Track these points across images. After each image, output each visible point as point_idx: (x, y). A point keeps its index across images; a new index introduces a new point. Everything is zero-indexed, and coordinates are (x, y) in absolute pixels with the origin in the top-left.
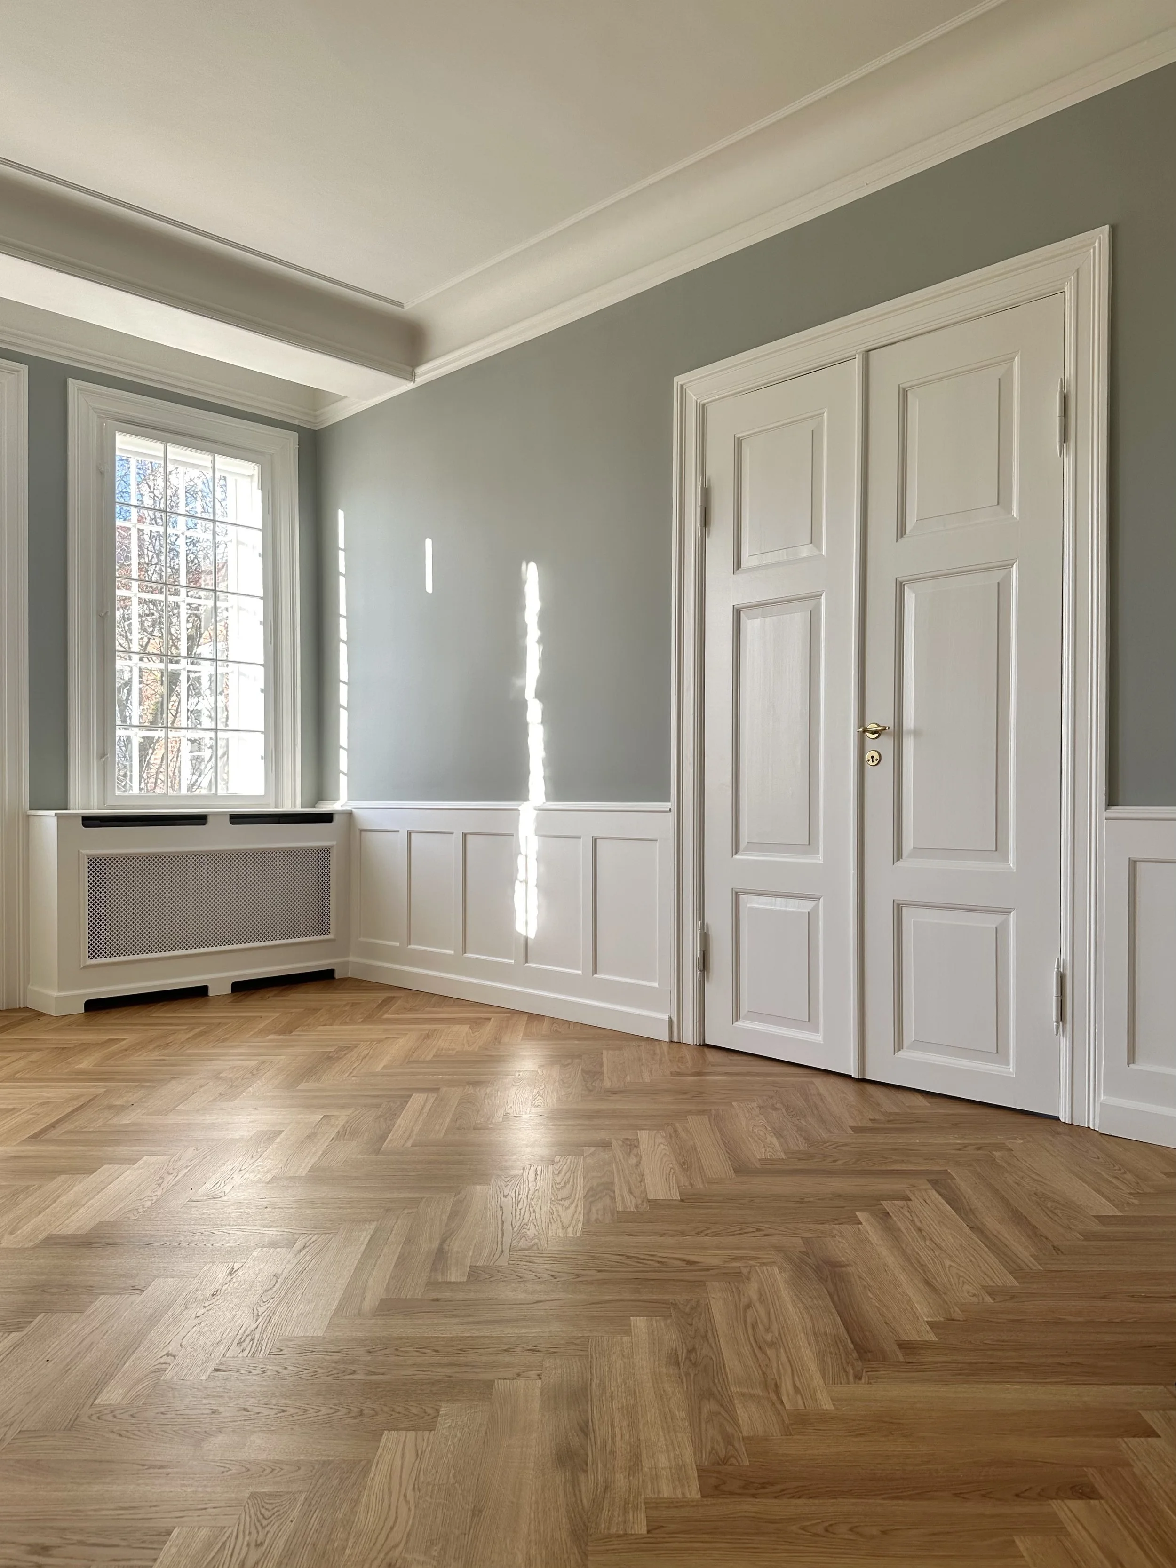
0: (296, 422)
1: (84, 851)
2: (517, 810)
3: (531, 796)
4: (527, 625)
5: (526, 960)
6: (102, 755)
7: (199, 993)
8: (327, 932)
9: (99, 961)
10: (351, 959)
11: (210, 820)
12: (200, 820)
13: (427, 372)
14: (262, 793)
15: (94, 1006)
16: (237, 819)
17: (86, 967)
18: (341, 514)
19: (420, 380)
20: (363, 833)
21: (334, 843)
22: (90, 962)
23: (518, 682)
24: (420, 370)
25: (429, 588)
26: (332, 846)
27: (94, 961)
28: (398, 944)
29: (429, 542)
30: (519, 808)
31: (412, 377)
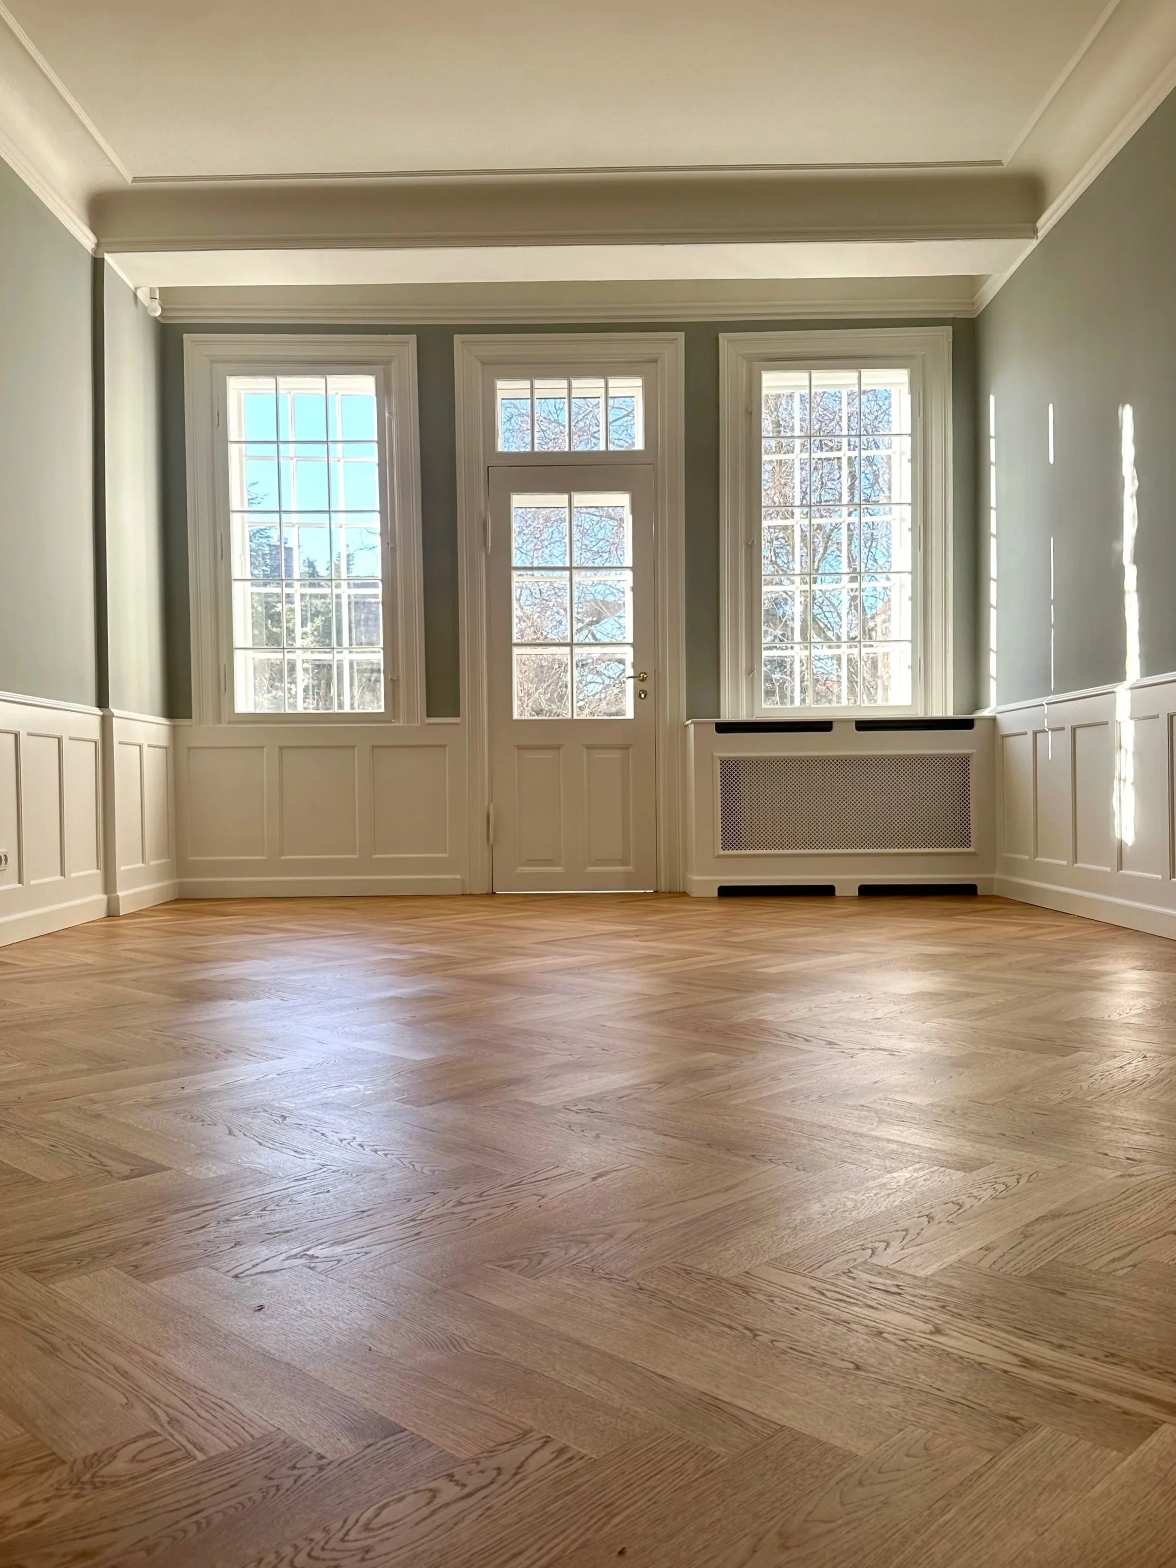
0: (951, 316)
1: (717, 754)
2: (1113, 692)
3: (1128, 676)
4: (1124, 478)
5: (1120, 867)
6: (750, 671)
7: (825, 892)
8: (966, 843)
9: (731, 852)
10: (997, 875)
11: (835, 726)
12: (825, 726)
13: (1047, 222)
14: (909, 703)
15: (726, 892)
16: (863, 725)
17: (720, 857)
18: (992, 398)
19: (1041, 234)
20: (1005, 739)
21: (974, 751)
22: (722, 852)
23: (1116, 546)
24: (1039, 224)
25: (1051, 461)
26: (972, 754)
27: (726, 852)
28: (1027, 857)
29: (1051, 407)
30: (1115, 690)
31: (1035, 231)
